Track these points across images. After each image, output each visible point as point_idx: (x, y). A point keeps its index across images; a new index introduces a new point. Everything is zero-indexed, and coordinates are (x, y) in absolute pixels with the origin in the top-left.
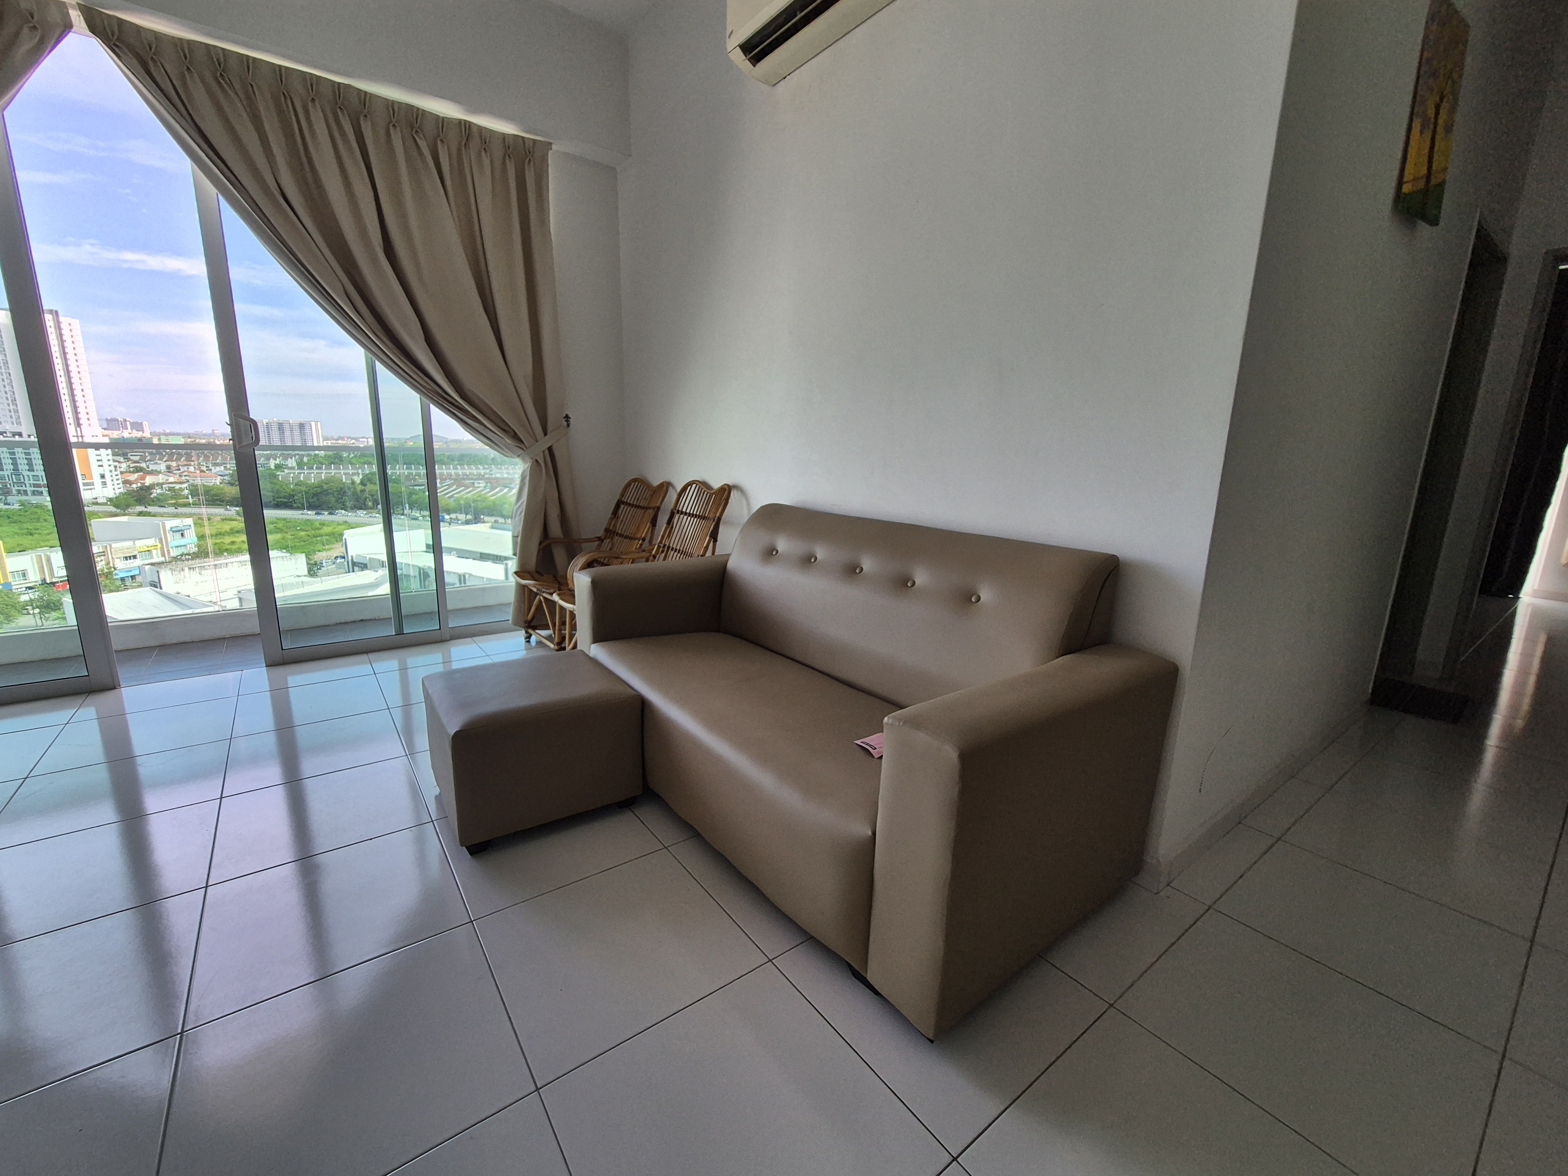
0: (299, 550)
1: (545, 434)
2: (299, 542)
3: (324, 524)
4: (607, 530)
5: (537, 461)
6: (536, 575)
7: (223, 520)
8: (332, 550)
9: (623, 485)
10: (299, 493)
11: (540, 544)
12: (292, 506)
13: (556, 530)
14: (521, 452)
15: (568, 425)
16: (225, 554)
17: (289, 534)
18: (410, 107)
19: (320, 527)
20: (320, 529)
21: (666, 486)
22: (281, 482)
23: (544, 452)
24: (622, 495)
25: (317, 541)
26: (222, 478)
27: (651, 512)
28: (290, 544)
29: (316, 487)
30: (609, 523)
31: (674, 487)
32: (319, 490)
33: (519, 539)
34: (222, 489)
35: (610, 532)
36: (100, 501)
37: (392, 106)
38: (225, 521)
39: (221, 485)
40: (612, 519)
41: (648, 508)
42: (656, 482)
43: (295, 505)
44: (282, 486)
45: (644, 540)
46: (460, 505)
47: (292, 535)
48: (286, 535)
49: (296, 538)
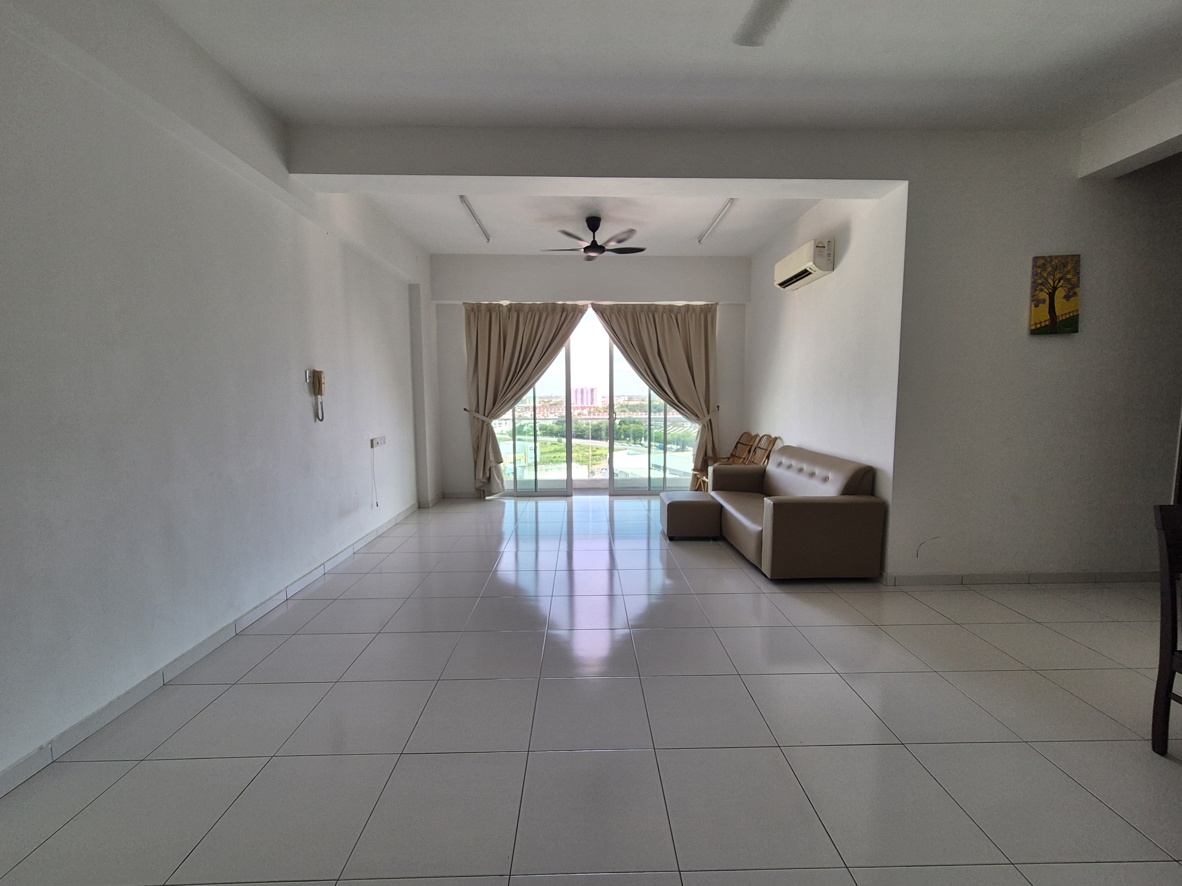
0: (585, 464)
1: (709, 414)
2: (585, 458)
3: (597, 449)
4: (732, 454)
5: (704, 425)
6: (700, 471)
7: (552, 444)
8: (600, 465)
9: (741, 434)
10: (588, 429)
11: (703, 458)
12: (583, 437)
13: (710, 453)
14: (698, 421)
15: (718, 410)
16: (551, 463)
17: (581, 453)
18: (670, 305)
19: (596, 450)
20: (595, 451)
21: (757, 435)
22: (580, 423)
23: (707, 421)
24: (740, 439)
25: (594, 458)
26: (553, 421)
27: (749, 447)
28: (581, 460)
29: (596, 426)
30: (733, 451)
31: (759, 436)
32: (597, 428)
33: (695, 456)
34: (552, 427)
35: (732, 455)
36: (504, 432)
37: (664, 307)
38: (553, 445)
39: (553, 425)
40: (734, 449)
41: (748, 445)
42: (753, 435)
43: (585, 437)
44: (580, 425)
45: (744, 459)
46: (674, 439)
47: (582, 454)
48: (579, 454)
49: (583, 456)
